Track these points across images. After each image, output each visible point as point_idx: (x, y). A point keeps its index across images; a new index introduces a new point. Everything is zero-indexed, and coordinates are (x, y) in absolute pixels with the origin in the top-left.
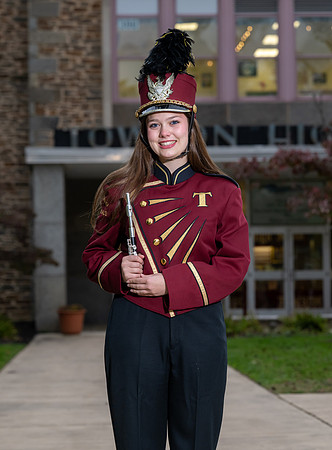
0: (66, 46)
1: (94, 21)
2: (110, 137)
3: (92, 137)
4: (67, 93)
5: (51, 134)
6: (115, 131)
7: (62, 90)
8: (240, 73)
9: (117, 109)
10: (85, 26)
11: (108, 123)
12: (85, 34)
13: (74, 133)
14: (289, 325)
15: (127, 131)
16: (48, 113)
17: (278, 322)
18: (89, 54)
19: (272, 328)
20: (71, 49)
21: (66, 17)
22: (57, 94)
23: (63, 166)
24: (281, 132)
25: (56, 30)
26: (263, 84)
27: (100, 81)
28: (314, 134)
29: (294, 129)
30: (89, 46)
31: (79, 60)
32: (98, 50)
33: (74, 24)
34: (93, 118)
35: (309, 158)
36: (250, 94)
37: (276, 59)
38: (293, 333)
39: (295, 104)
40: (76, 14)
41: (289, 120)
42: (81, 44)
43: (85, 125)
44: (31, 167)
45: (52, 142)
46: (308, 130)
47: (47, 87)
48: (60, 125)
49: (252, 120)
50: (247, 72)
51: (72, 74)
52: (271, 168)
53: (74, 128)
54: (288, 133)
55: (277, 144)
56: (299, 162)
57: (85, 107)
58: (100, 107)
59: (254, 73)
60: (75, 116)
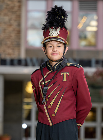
1: (18, 13)
2: (23, 62)
3: (16, 62)
4: (6, 44)
6: (26, 60)
7: (4, 42)
11: (23, 56)
12: (14, 18)
13: (8, 61)
15: (31, 60)
24: (97, 62)
31: (11, 29)
33: (10, 14)
34: (16, 53)
42: (12, 22)
53: (8, 58)
57: (13, 49)
60: (9, 54)
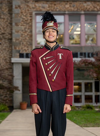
0: (22, 31)
1: (30, 24)
4: (23, 43)
5: (18, 54)
7: (21, 42)
8: (70, 38)
10: (28, 25)
12: (28, 27)
13: (25, 54)
16: (17, 49)
17: (80, 107)
18: (29, 33)
20: (24, 31)
21: (23, 23)
23: (22, 63)
24: (81, 54)
25: (20, 26)
26: (76, 41)
27: (32, 40)
28: (90, 55)
29: (85, 54)
30: (29, 30)
31: (26, 34)
32: (31, 31)
33: (25, 24)
34: (30, 50)
35: (90, 61)
36: (73, 44)
37: (80, 35)
38: (85, 110)
39: (85, 47)
40: (25, 22)
41: (84, 51)
42: (27, 30)
43: (27, 52)
44: (13, 63)
45: (19, 56)
47: (17, 42)
48: (21, 52)
51: (24, 38)
52: (79, 64)
53: (25, 52)
54: (83, 54)
55: (80, 57)
56: (87, 62)
57: (28, 47)
58: (32, 47)
59: (73, 39)
60: (25, 50)
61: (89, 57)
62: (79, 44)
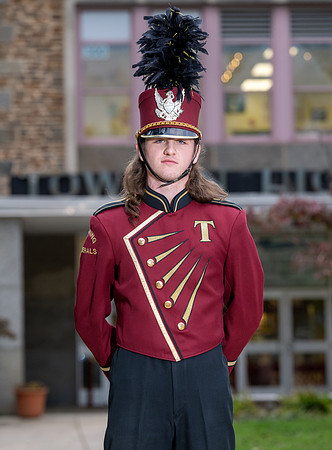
0: (21, 78)
1: (55, 48)
2: (75, 185)
3: (54, 185)
4: (24, 133)
5: (3, 181)
6: (81, 179)
7: (17, 130)
8: (227, 110)
9: (83, 152)
10: (44, 55)
11: (71, 167)
12: (44, 63)
14: (289, 406)
15: (96, 177)
16: (1, 156)
17: (277, 404)
18: (49, 87)
19: (269, 410)
20: (28, 81)
21: (22, 44)
22: (10, 134)
23: (20, 220)
24: (277, 177)
25: (10, 59)
26: (252, 122)
27: (61, 118)
28: (316, 181)
29: (293, 175)
30: (49, 78)
31: (37, 94)
32: (59, 82)
33: (32, 51)
34: (54, 161)
35: (316, 209)
36: (238, 133)
37: (269, 94)
38: (295, 417)
39: (293, 146)
40: (35, 40)
41: (286, 164)
42: (39, 74)
43: (45, 170)
45: (6, 190)
46: (309, 176)
48: (16, 170)
49: (242, 164)
50: (234, 107)
51: (29, 111)
52: (270, 220)
53: (33, 174)
54: (286, 179)
55: (274, 192)
56: (303, 213)
57: (44, 149)
58: (62, 149)
59: (242, 109)
61: (309, 188)
62: (268, 132)
